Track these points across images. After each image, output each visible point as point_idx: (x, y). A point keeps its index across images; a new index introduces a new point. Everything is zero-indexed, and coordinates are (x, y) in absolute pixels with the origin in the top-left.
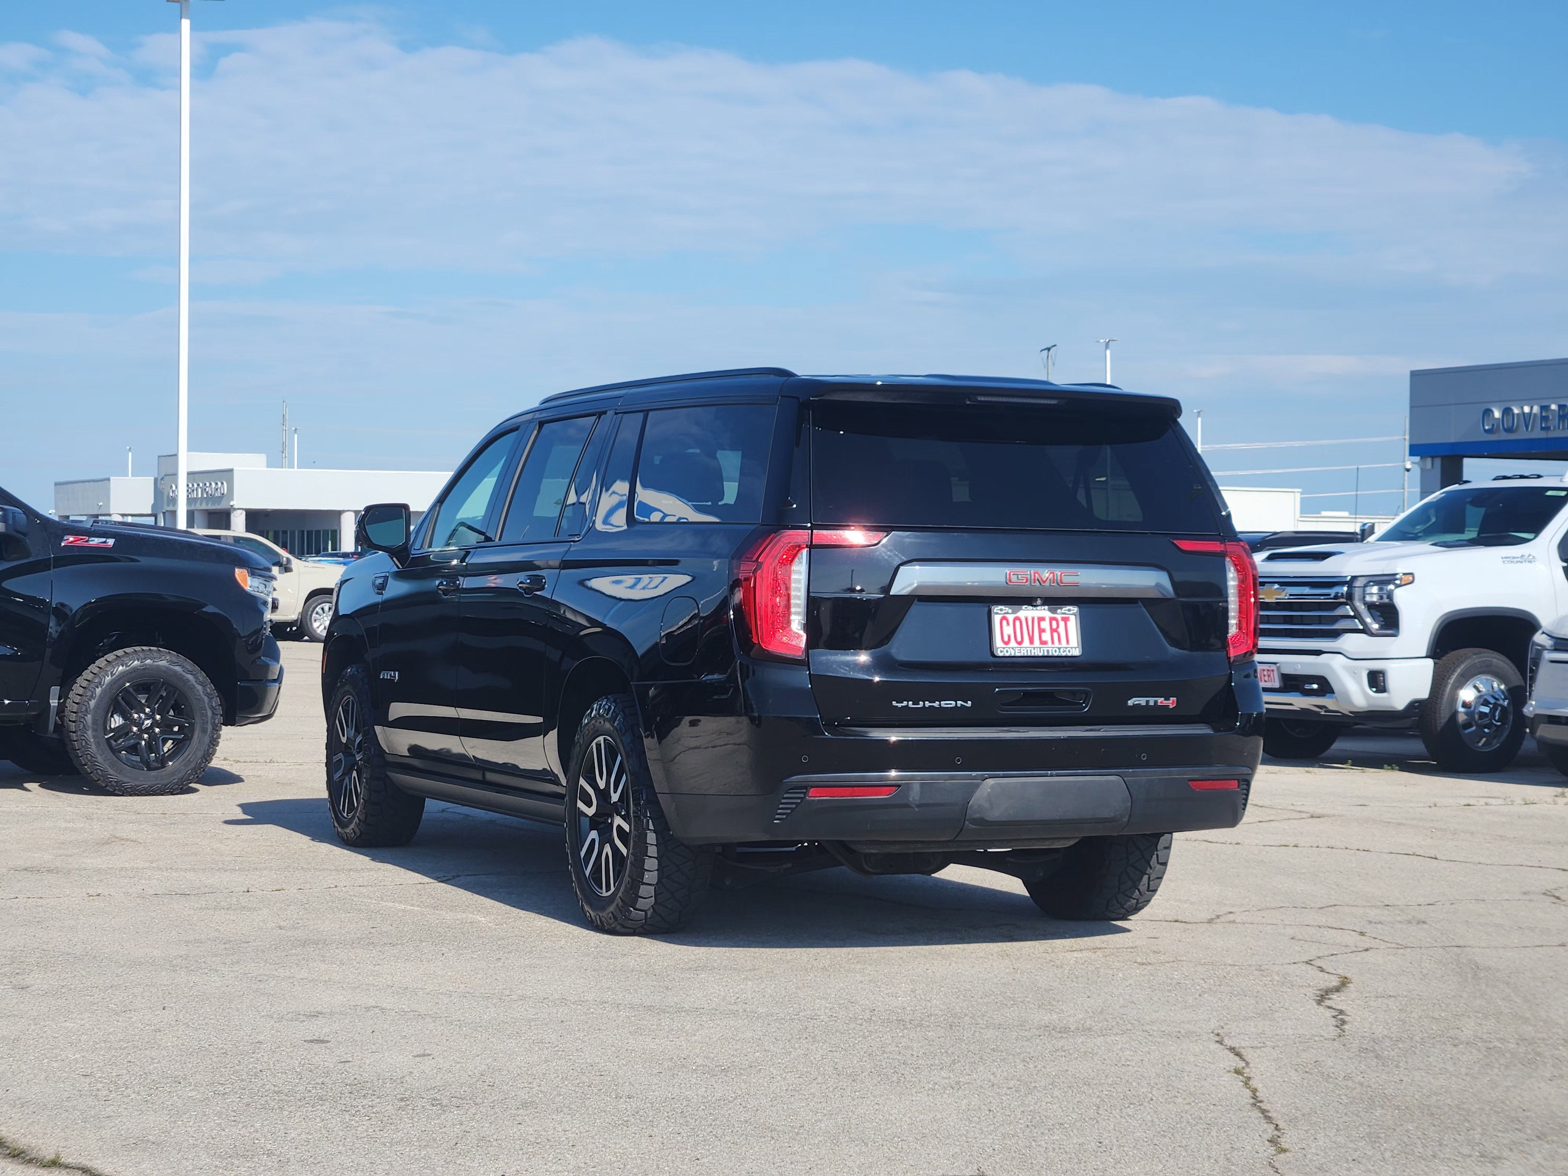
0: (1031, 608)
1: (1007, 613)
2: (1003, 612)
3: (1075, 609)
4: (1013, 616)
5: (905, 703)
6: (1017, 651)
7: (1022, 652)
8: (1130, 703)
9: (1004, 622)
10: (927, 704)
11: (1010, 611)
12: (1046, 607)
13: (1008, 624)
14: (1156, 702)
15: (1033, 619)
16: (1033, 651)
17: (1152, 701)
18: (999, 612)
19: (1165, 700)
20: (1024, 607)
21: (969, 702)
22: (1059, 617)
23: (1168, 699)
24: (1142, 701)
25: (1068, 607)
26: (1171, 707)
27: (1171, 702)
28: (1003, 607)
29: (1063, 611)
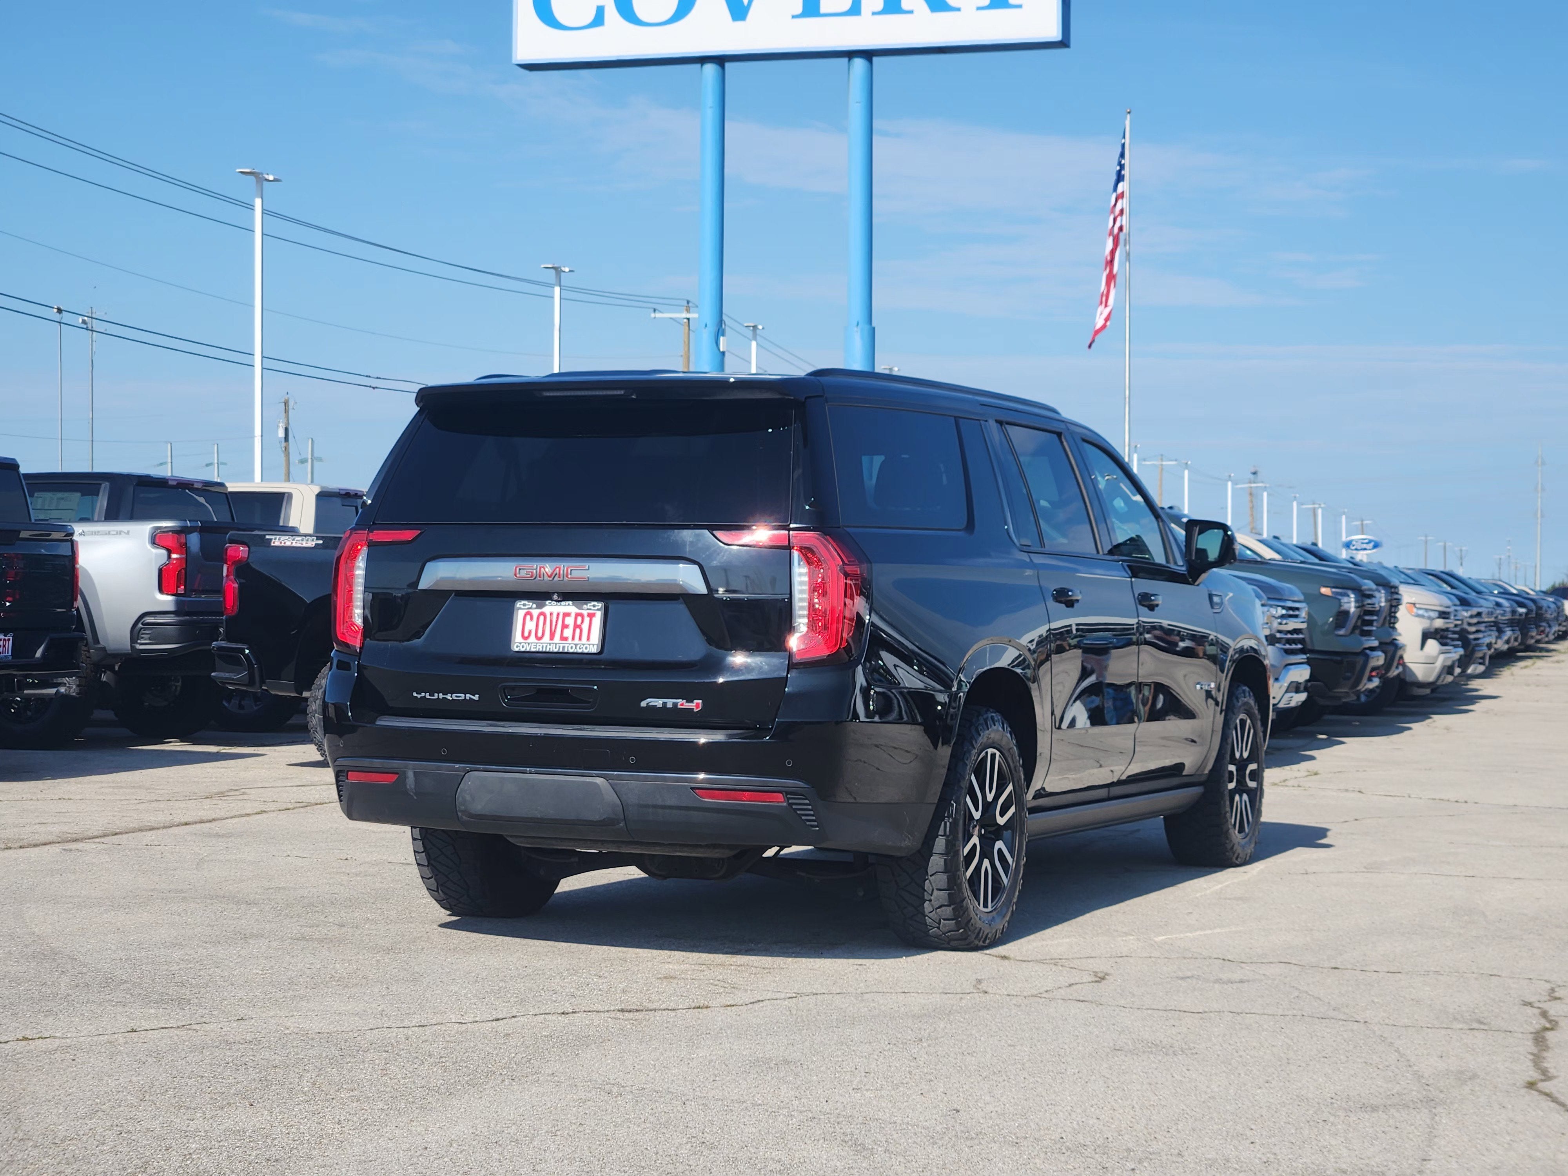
0: (555, 603)
1: (531, 608)
2: (527, 607)
3: (600, 605)
4: (538, 611)
5: (423, 694)
6: (533, 647)
7: (538, 647)
8: (644, 704)
9: (528, 617)
10: (441, 696)
11: (534, 606)
12: (571, 603)
13: (531, 619)
14: (675, 705)
15: (558, 615)
16: (548, 647)
17: (670, 703)
18: (522, 607)
19: (687, 702)
20: (547, 602)
21: (477, 696)
22: (585, 613)
23: (692, 702)
24: (658, 702)
25: (593, 603)
26: (695, 711)
27: (696, 705)
28: (526, 602)
29: (589, 607)
